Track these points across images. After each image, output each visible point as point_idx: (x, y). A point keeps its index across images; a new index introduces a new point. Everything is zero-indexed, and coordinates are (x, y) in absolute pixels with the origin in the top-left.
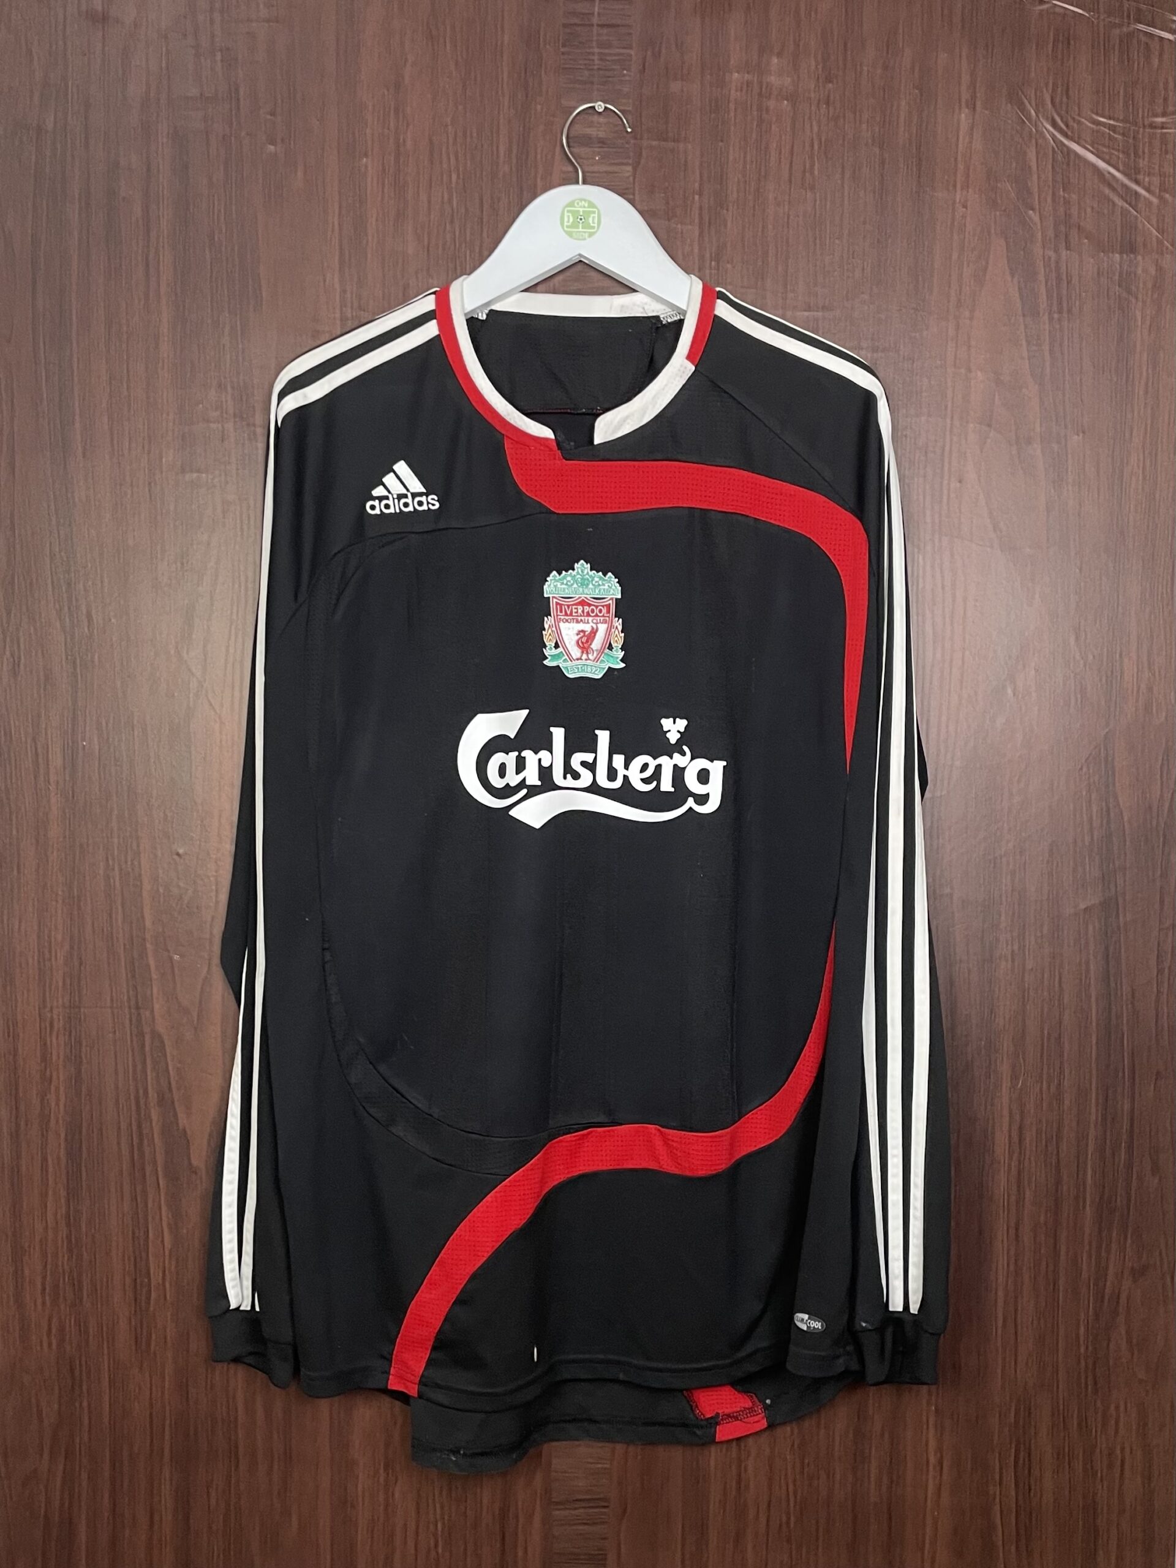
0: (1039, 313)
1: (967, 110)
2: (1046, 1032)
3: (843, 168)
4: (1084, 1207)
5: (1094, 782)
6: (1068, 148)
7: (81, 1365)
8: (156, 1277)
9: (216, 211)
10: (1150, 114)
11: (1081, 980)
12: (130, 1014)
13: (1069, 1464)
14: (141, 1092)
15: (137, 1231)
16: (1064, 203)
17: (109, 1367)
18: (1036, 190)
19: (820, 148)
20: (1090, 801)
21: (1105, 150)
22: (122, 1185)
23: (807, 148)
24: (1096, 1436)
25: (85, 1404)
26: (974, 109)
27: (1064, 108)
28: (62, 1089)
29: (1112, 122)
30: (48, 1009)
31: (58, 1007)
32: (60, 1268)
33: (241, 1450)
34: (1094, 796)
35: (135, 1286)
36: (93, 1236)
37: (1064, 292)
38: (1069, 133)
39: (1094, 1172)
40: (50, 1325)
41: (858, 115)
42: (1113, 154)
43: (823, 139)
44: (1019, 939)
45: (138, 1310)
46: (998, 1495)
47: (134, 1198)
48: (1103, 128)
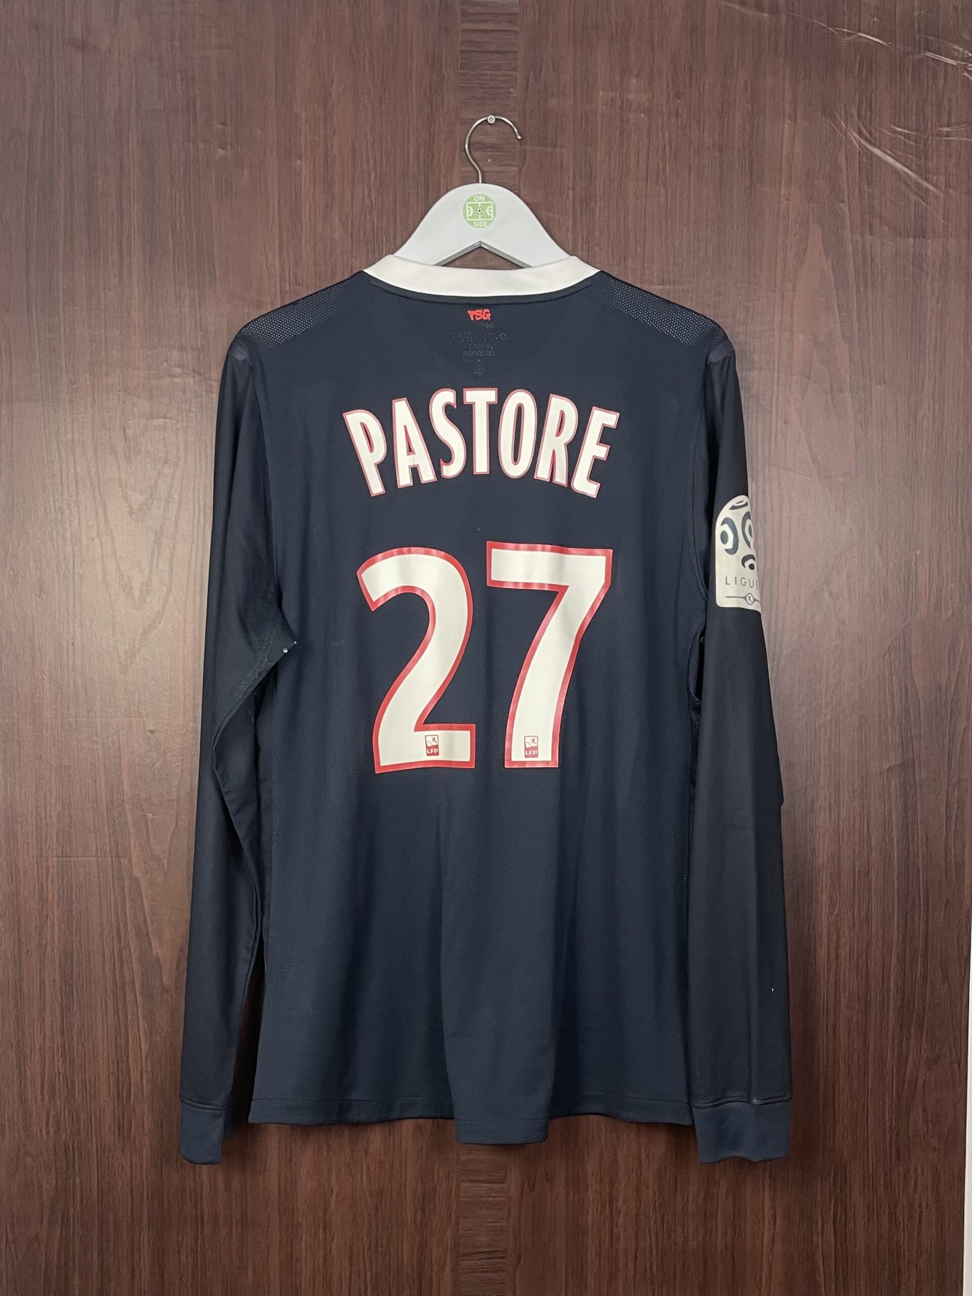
0: (848, 288)
1: (789, 122)
2: (857, 869)
3: (690, 168)
4: (888, 1010)
5: (895, 666)
6: (872, 152)
7: (73, 1147)
8: (135, 1075)
9: (177, 204)
10: (938, 125)
11: (885, 826)
12: (112, 862)
13: (877, 1217)
14: (122, 925)
15: (118, 1038)
16: (869, 196)
17: (97, 1151)
18: (845, 185)
19: (670, 152)
20: (892, 682)
21: (901, 154)
22: (106, 1002)
23: (661, 153)
24: (899, 1193)
25: (78, 1180)
26: (795, 121)
27: (868, 120)
28: (56, 923)
29: (906, 131)
30: (44, 859)
31: (52, 857)
32: (56, 1070)
33: (206, 1216)
34: (894, 678)
35: (118, 1083)
36: (83, 1044)
37: (869, 270)
38: (873, 140)
39: (896, 983)
40: (48, 1118)
41: (701, 125)
42: (907, 157)
43: (673, 145)
44: (835, 794)
45: (120, 1104)
46: (820, 1244)
47: (117, 1012)
48: (899, 136)
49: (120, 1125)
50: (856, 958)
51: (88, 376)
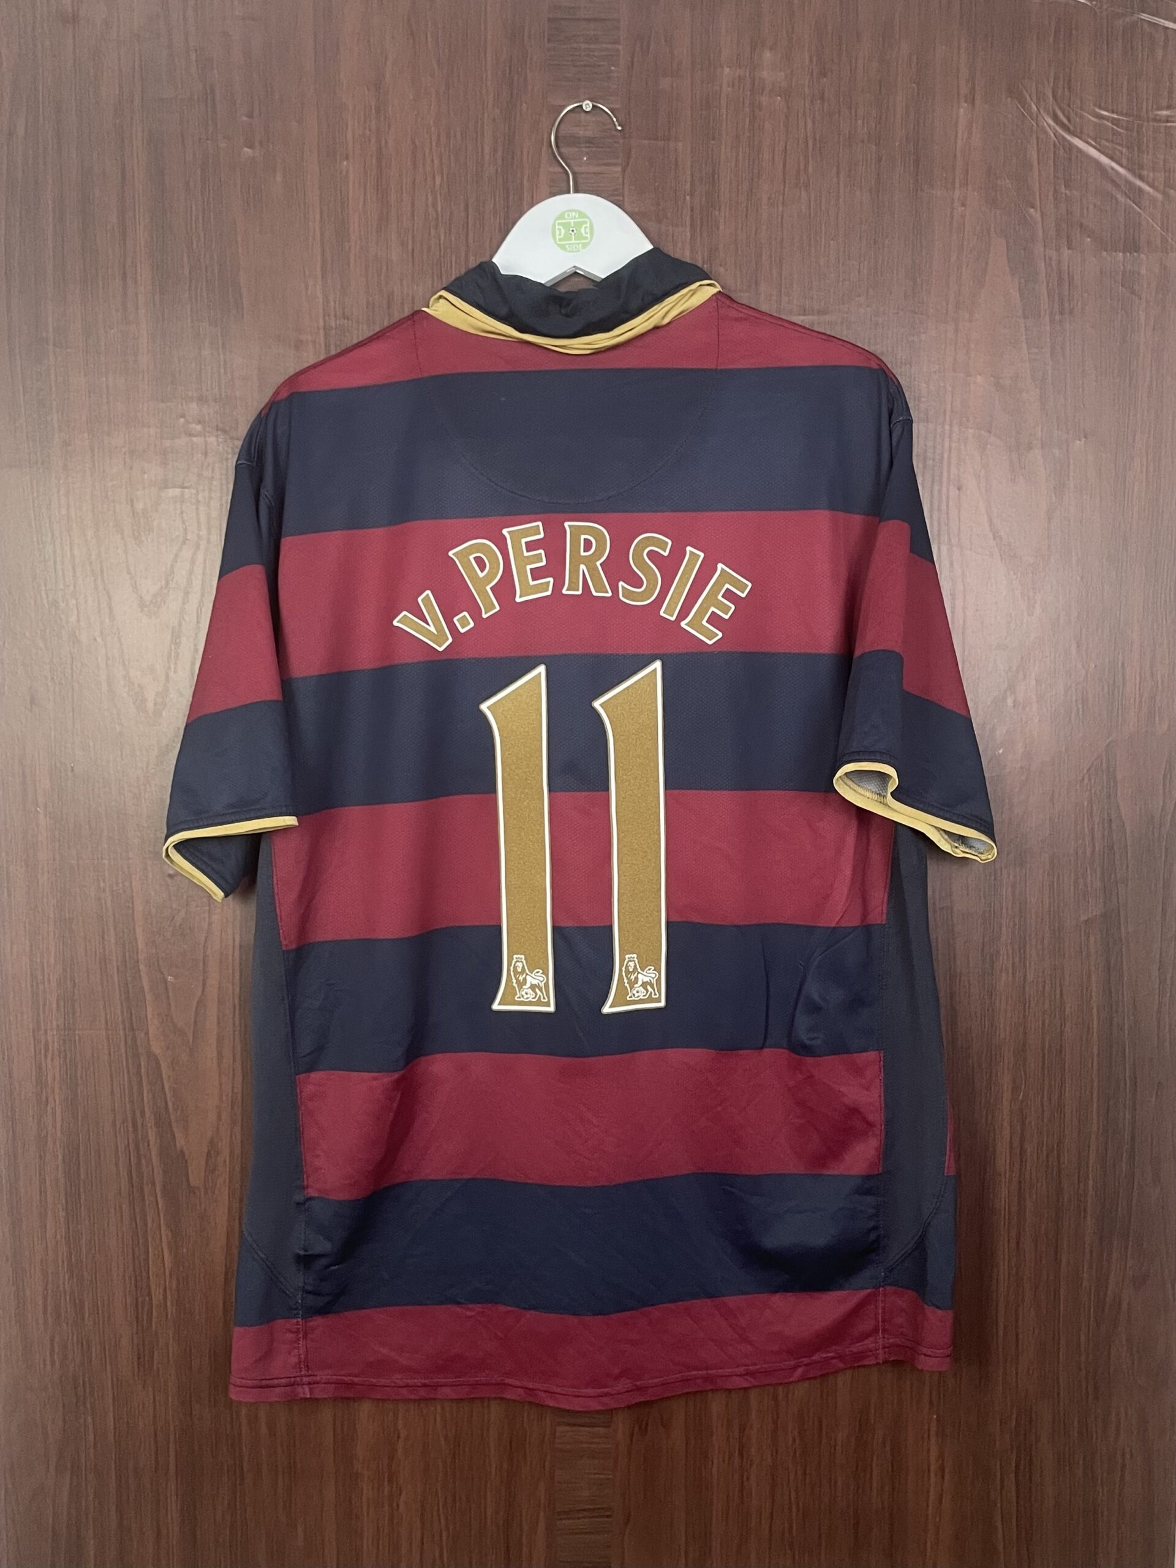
0: (1040, 315)
1: (966, 105)
2: (1047, 1045)
3: (838, 166)
4: (1085, 1217)
5: (1095, 793)
6: (1069, 142)
7: (84, 1381)
8: (157, 1296)
9: (194, 218)
10: (1155, 107)
11: (1082, 992)
12: (125, 1036)
13: (1070, 1469)
14: (138, 1113)
15: (136, 1250)
16: (1066, 199)
17: (112, 1384)
18: (1037, 186)
19: (814, 145)
20: (1091, 813)
21: (1108, 144)
22: (121, 1207)
23: (802, 146)
24: (1096, 1442)
26: (973, 104)
27: (1066, 101)
28: (58, 1112)
29: (1115, 116)
30: (42, 1032)
31: (52, 1029)
32: (61, 1288)
33: (246, 1464)
34: (1095, 808)
35: (137, 1305)
36: (93, 1257)
37: (1066, 293)
38: (1072, 128)
39: (1095, 1184)
40: (52, 1344)
41: (853, 112)
42: (1115, 148)
43: (818, 136)
44: (1020, 951)
45: (140, 1327)
46: (999, 1501)
47: (134, 1218)
48: (1105, 122)
49: (139, 1354)
50: (1045, 1154)
51: (86, 435)
